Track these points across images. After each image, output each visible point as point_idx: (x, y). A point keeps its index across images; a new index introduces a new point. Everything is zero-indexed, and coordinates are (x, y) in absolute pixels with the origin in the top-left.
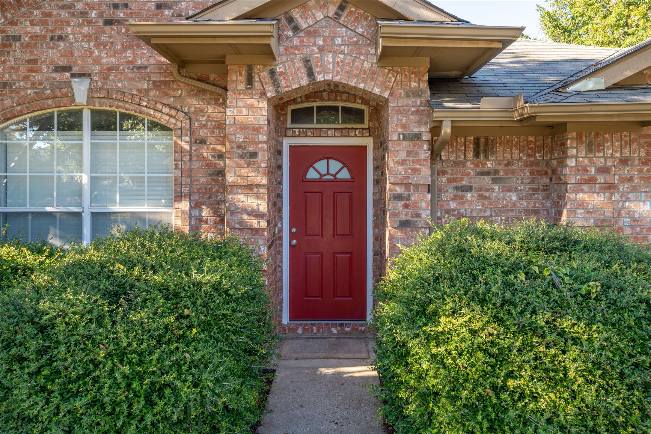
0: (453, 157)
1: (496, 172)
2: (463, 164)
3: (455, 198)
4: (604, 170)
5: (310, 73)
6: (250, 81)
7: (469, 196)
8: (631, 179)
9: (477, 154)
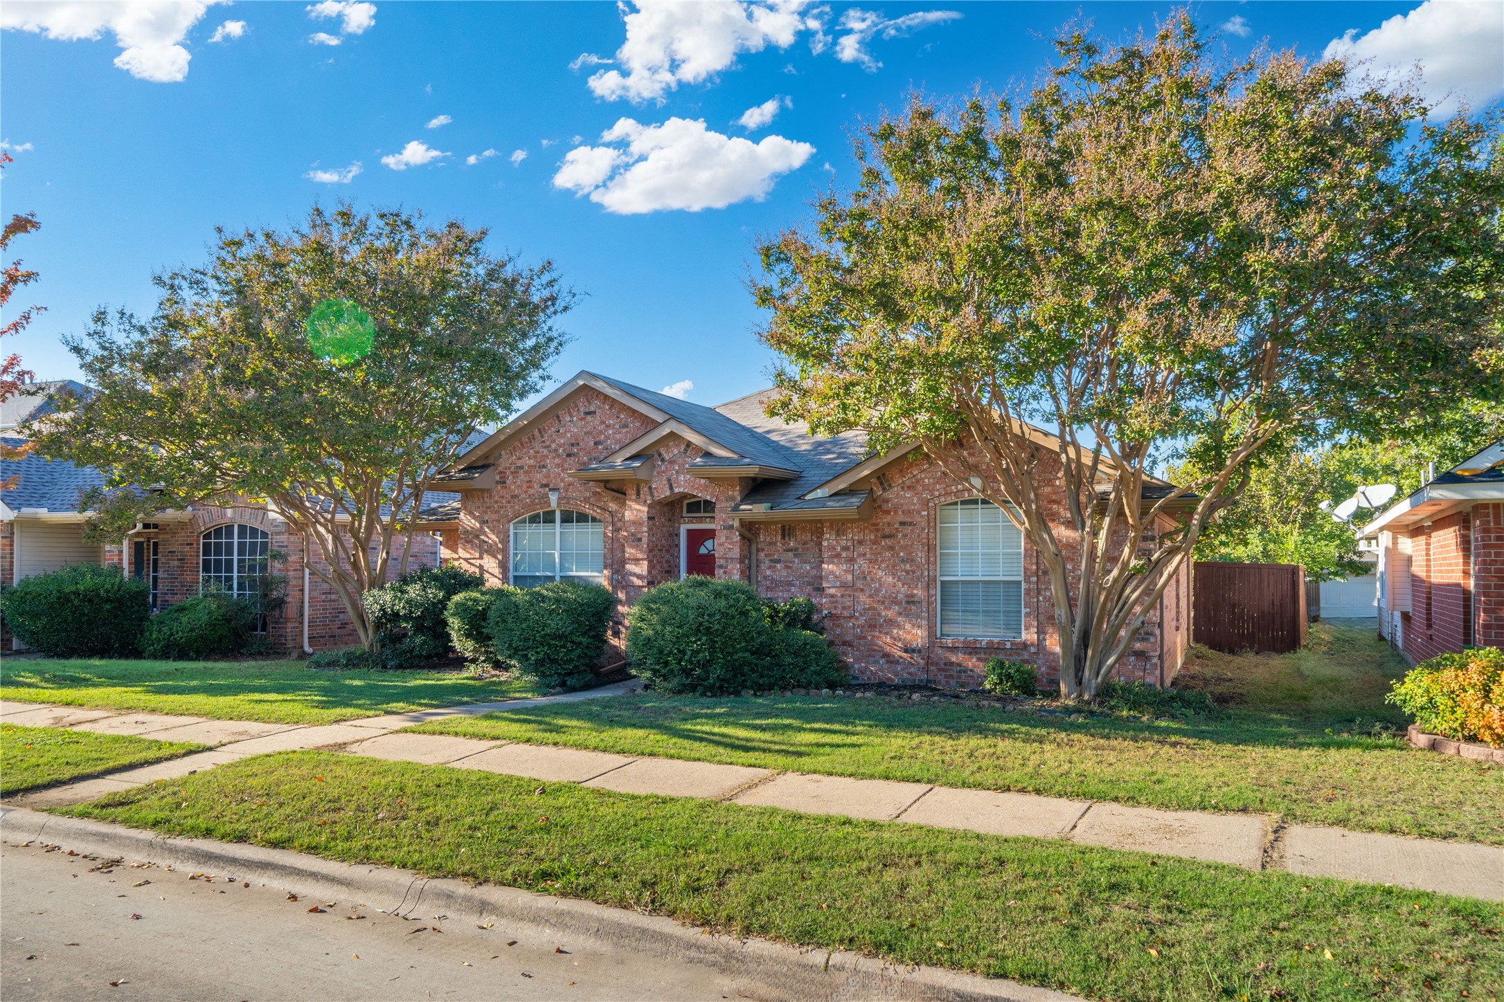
0: (768, 539)
1: (796, 549)
2: (775, 544)
3: (770, 567)
4: (846, 548)
5: (671, 488)
6: (638, 494)
7: (778, 566)
8: (864, 555)
9: (783, 537)
